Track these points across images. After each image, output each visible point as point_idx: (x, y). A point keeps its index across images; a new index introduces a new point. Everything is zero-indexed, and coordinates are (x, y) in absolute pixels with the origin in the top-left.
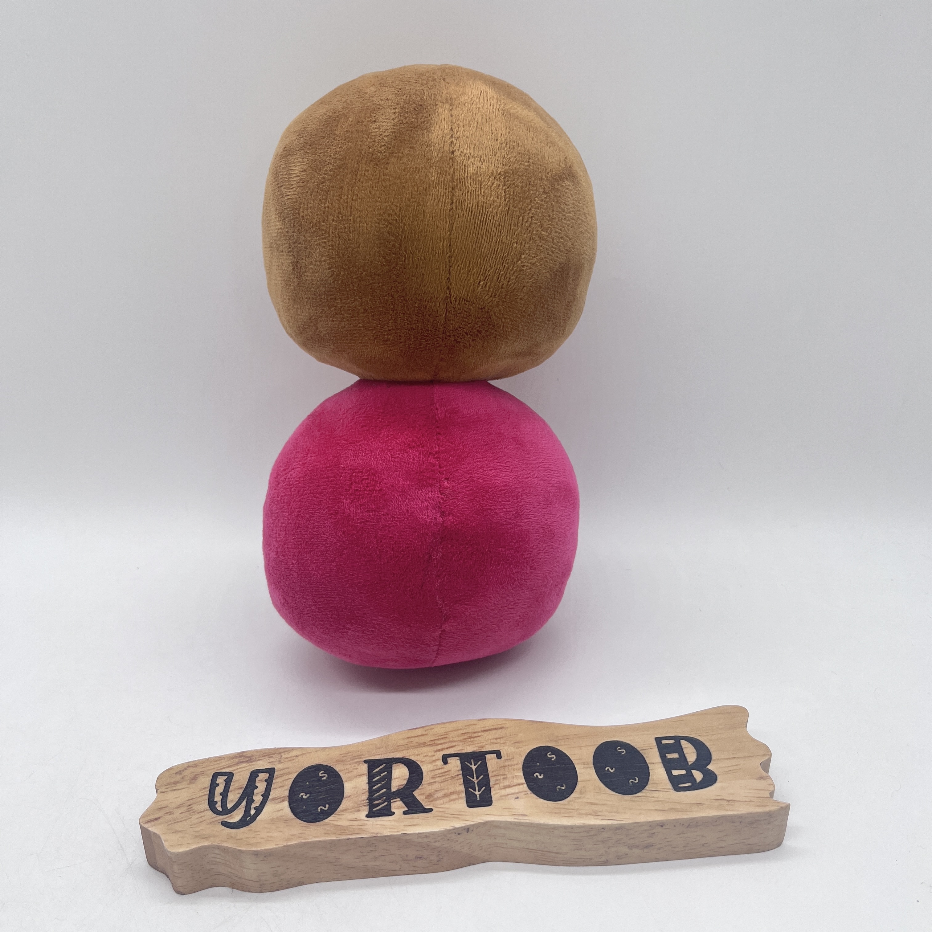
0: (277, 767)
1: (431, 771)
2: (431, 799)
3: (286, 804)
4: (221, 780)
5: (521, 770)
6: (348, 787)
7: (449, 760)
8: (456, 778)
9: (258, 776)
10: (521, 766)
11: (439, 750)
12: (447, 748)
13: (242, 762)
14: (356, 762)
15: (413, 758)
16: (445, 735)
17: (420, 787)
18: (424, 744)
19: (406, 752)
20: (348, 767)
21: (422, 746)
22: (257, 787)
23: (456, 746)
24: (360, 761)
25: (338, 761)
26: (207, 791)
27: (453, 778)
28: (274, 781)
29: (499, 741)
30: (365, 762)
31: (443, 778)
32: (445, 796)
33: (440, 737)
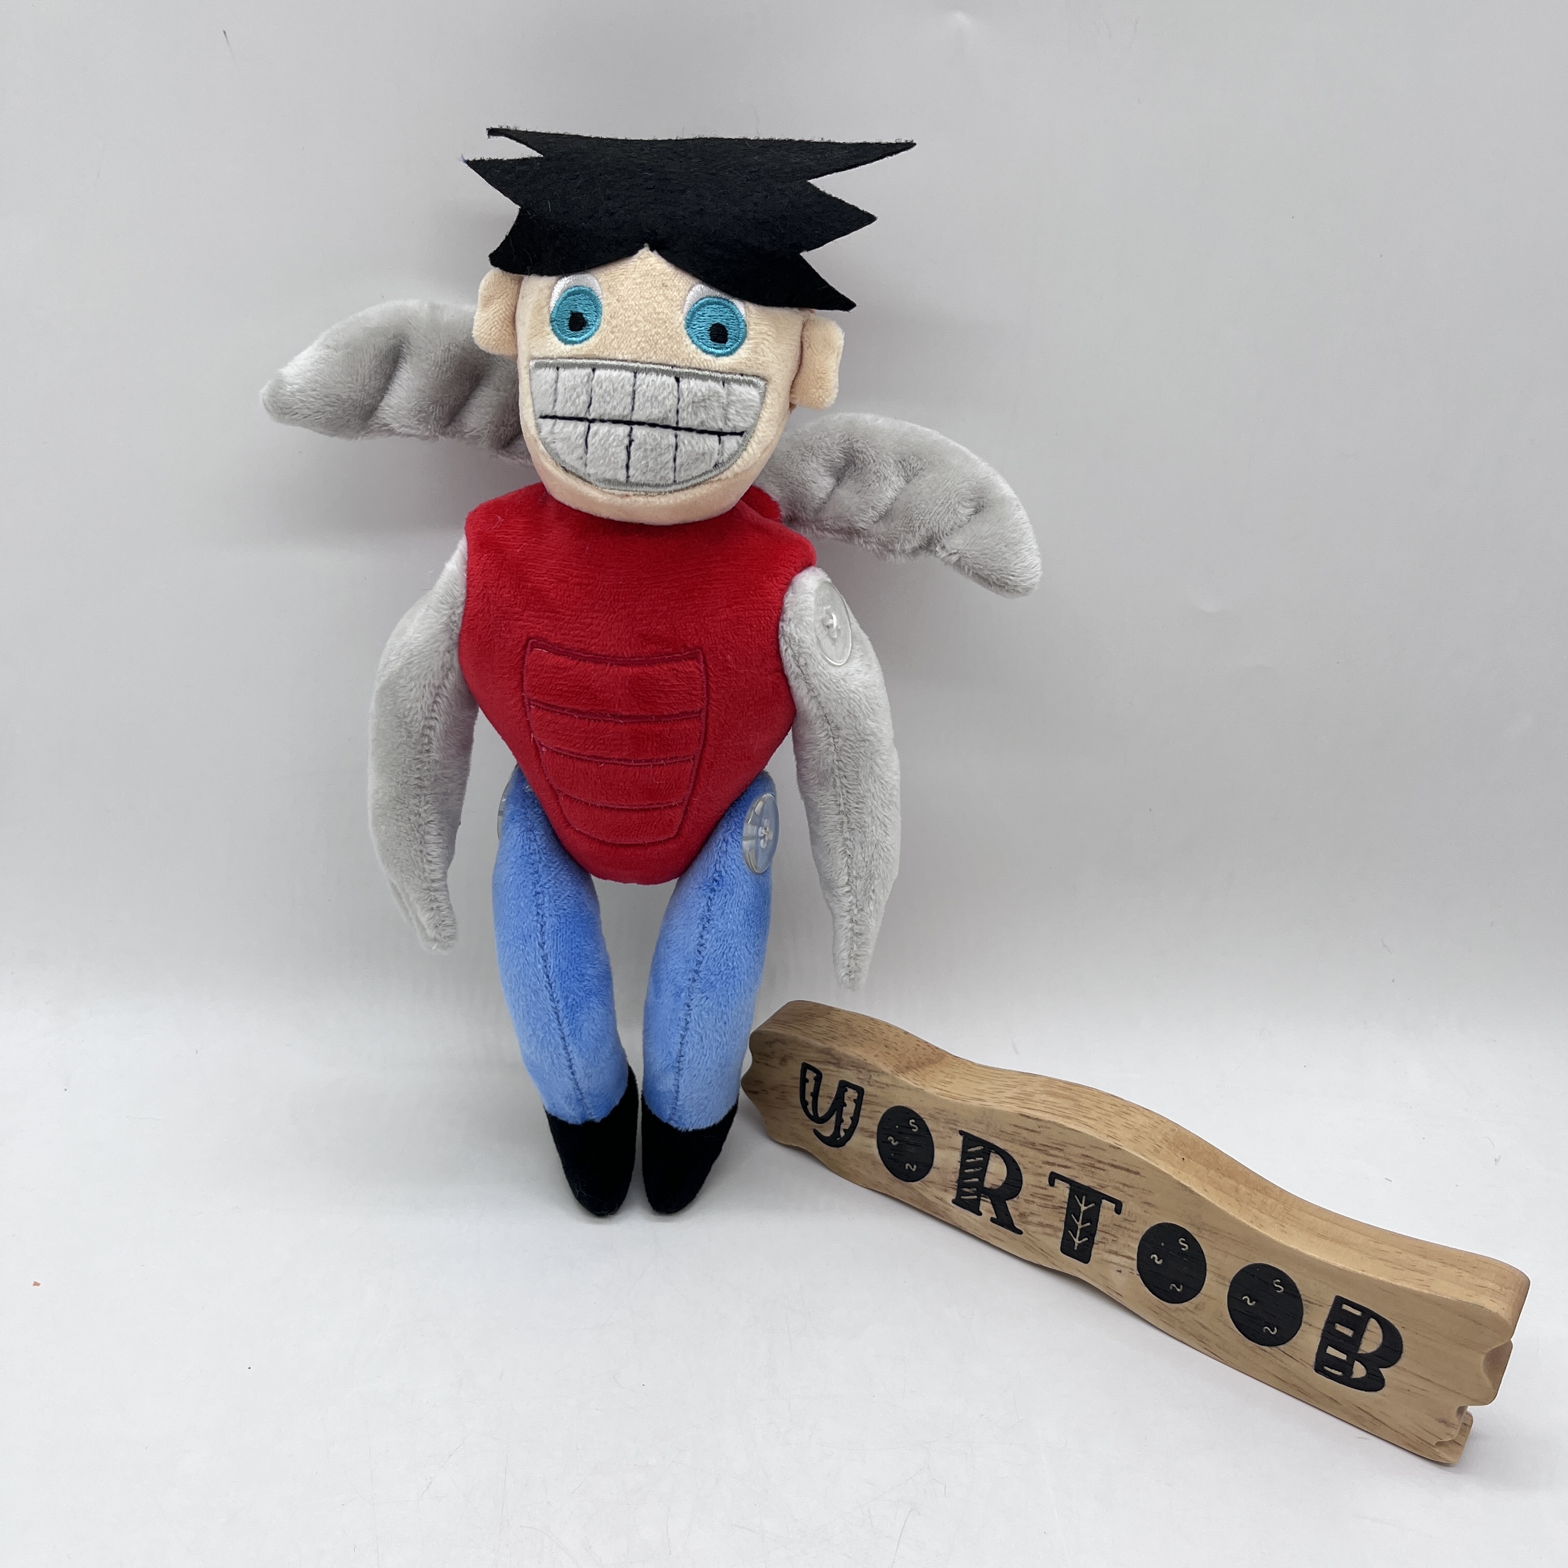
0: (867, 1088)
1: (1033, 1186)
2: (1025, 1220)
3: (874, 1142)
4: (810, 1075)
5: (1139, 1241)
6: (940, 1156)
7: (1057, 1182)
8: (1058, 1210)
9: (846, 1091)
10: (1140, 1236)
11: (1049, 1163)
12: (1059, 1166)
13: (830, 1063)
14: (951, 1129)
15: (1018, 1159)
16: (1061, 1145)
17: (1015, 1199)
19: (1009, 1144)
20: (942, 1129)
21: (1031, 1146)
22: (845, 1105)
23: (1070, 1168)
24: (955, 1129)
25: (931, 1116)
26: (798, 1084)
27: (1054, 1208)
28: (863, 1107)
29: (1126, 1189)
30: (961, 1133)
31: (1043, 1202)
32: (1040, 1224)
33: (1055, 1146)
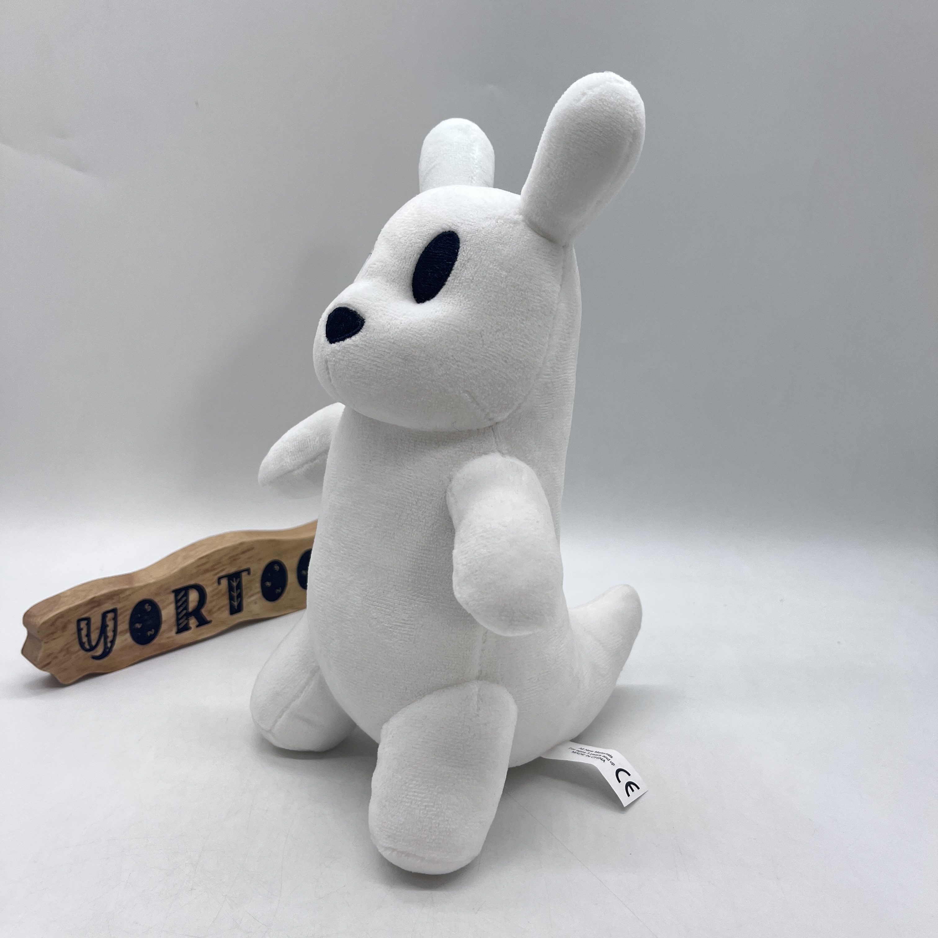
0: (118, 606)
1: (211, 592)
2: (211, 613)
3: (128, 635)
4: (83, 624)
5: (260, 581)
6: (164, 614)
7: (221, 580)
8: (225, 595)
9: (107, 617)
10: (260, 579)
11: (216, 574)
12: (220, 572)
13: (94, 607)
15: (201, 583)
16: (219, 560)
17: (205, 606)
18: (207, 571)
19: (196, 579)
20: (162, 598)
22: (108, 626)
23: (225, 569)
24: (169, 592)
25: (157, 594)
26: (76, 636)
27: (223, 595)
28: (118, 619)
29: (250, 560)
30: (173, 591)
31: (217, 596)
32: (219, 609)
33: (216, 563)
